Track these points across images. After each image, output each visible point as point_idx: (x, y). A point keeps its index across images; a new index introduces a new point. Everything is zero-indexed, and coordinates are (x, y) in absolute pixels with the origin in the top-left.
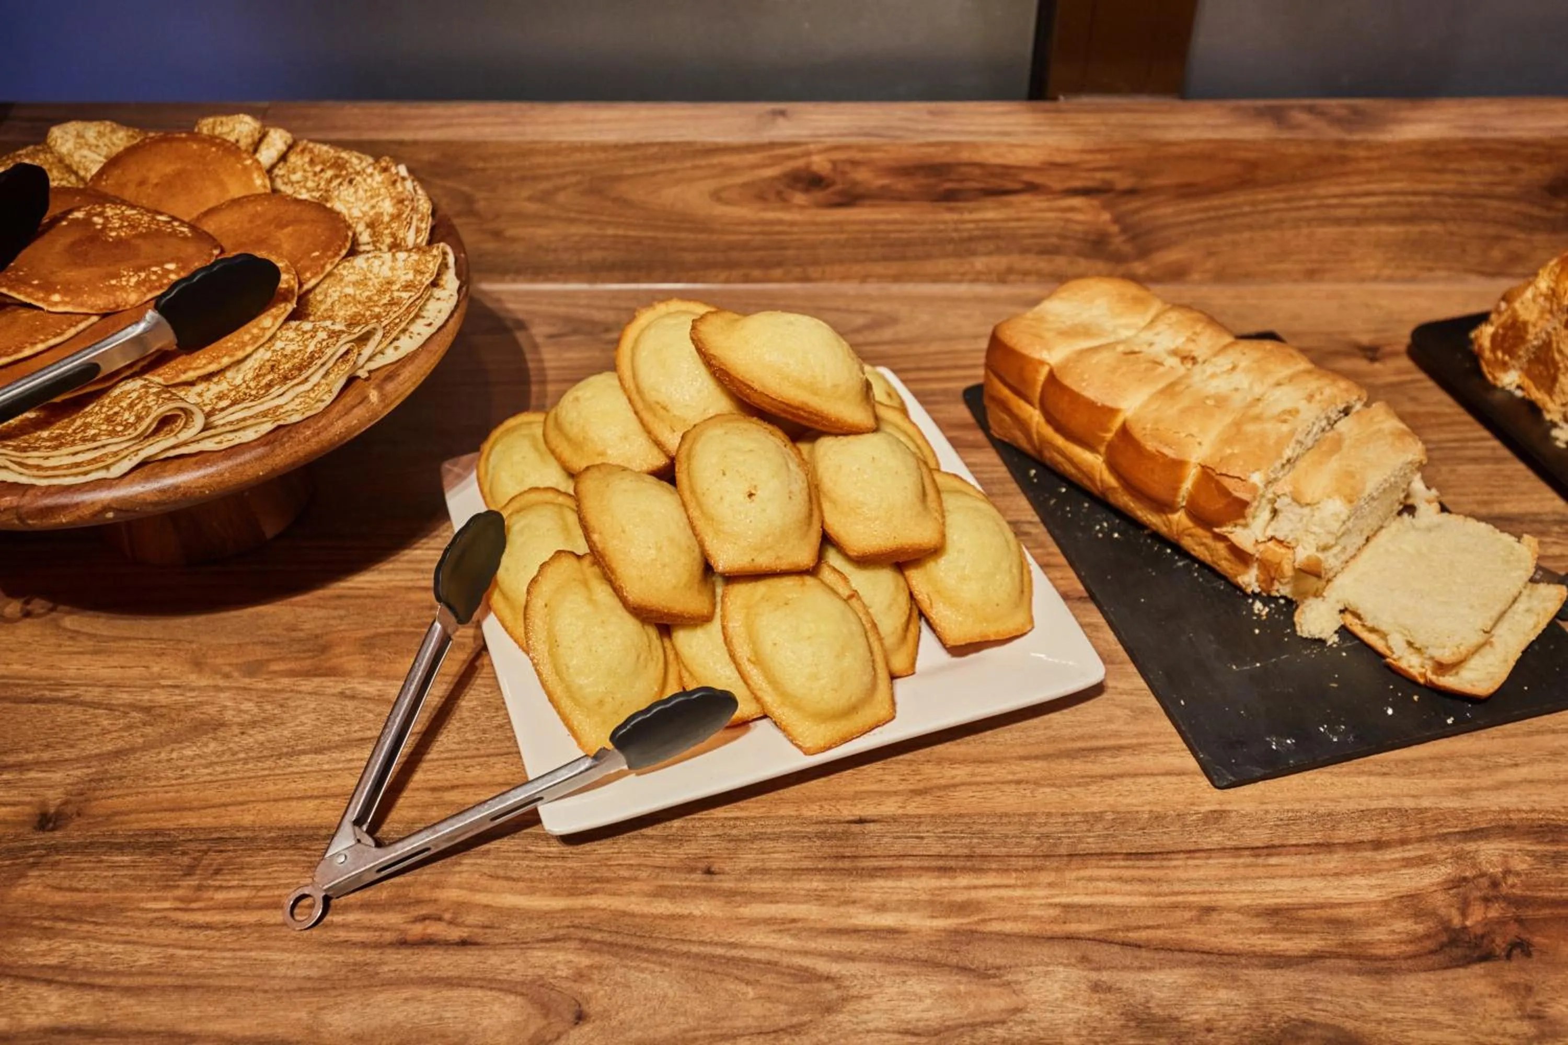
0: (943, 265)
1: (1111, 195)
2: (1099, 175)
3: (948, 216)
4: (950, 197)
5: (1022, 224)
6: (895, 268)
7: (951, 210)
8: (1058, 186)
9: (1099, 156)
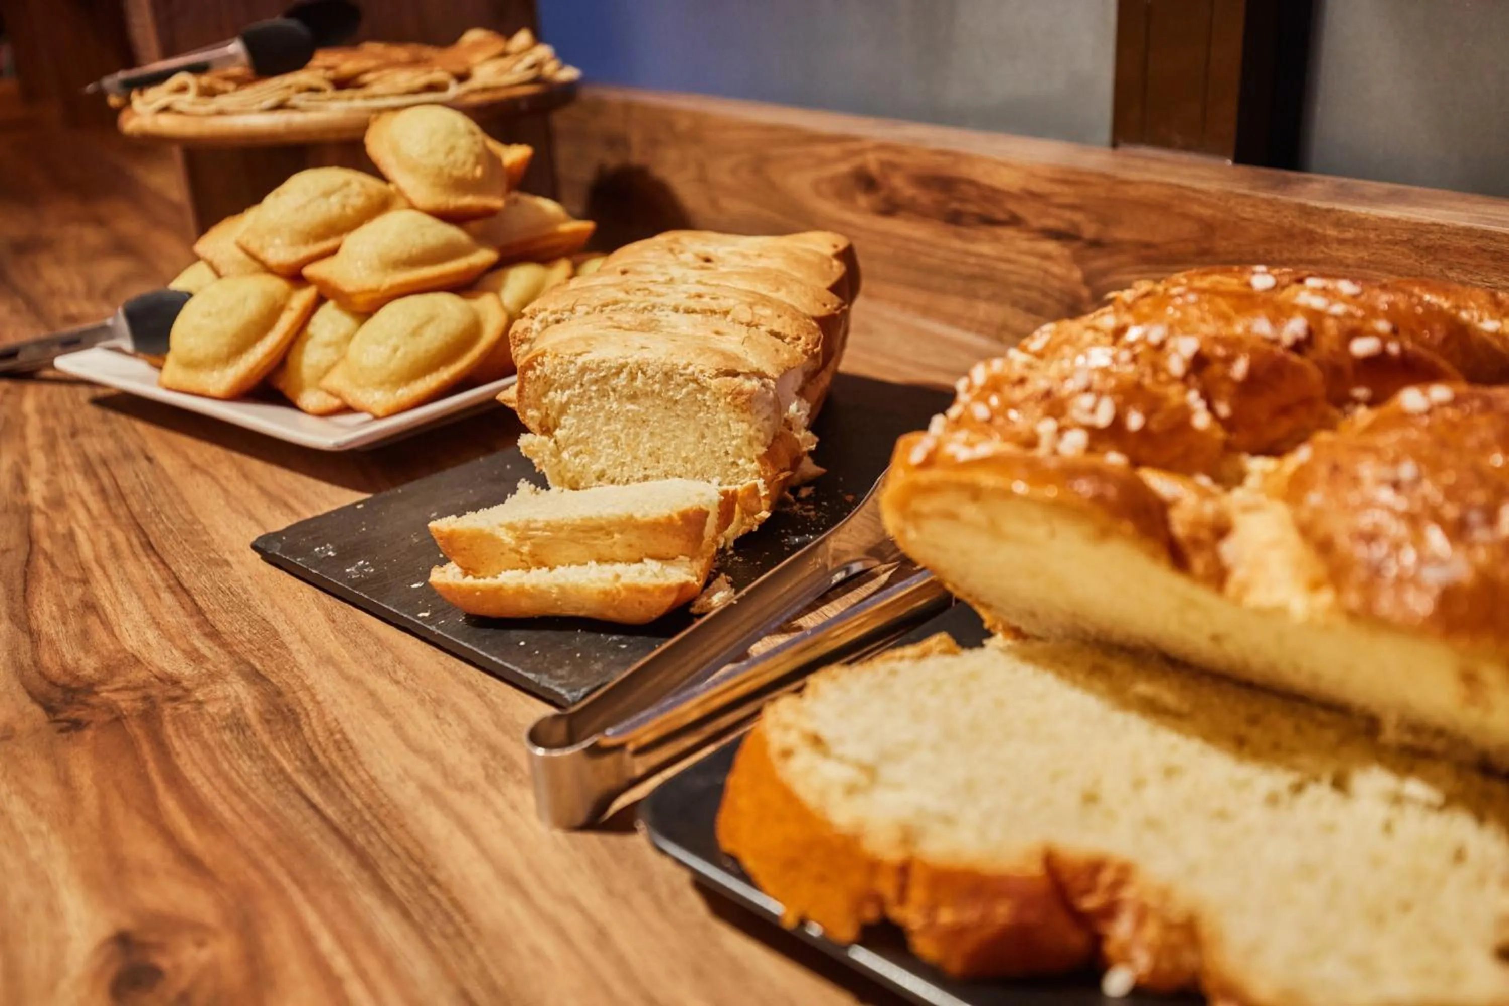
0: (954, 305)
1: (1077, 245)
2: (1068, 214)
3: (957, 244)
4: (955, 219)
5: (1011, 267)
6: (921, 298)
7: (959, 236)
8: (1036, 223)
9: (1066, 189)
